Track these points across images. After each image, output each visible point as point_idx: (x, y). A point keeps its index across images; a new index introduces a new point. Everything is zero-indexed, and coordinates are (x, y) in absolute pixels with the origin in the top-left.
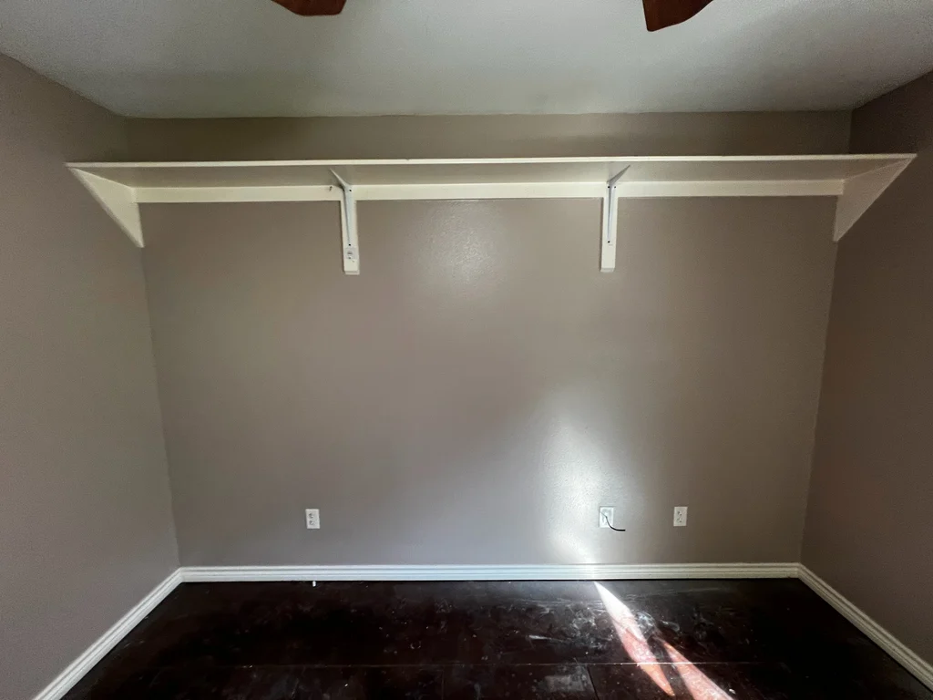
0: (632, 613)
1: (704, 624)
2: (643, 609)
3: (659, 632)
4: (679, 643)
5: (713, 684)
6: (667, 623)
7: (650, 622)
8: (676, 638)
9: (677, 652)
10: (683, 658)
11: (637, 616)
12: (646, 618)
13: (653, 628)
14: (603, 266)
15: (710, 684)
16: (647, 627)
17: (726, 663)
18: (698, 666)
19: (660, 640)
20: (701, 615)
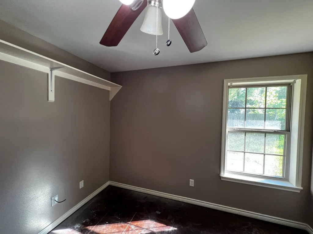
0: (72, 229)
1: (94, 213)
2: (75, 224)
3: (83, 226)
4: (90, 224)
5: (103, 225)
6: (84, 221)
7: (79, 226)
8: (89, 223)
9: (91, 227)
10: (92, 226)
11: (74, 228)
12: (77, 226)
13: (81, 227)
14: (49, 100)
15: (102, 226)
16: (79, 228)
17: (103, 217)
18: (98, 225)
19: (85, 228)
20: (92, 211)
